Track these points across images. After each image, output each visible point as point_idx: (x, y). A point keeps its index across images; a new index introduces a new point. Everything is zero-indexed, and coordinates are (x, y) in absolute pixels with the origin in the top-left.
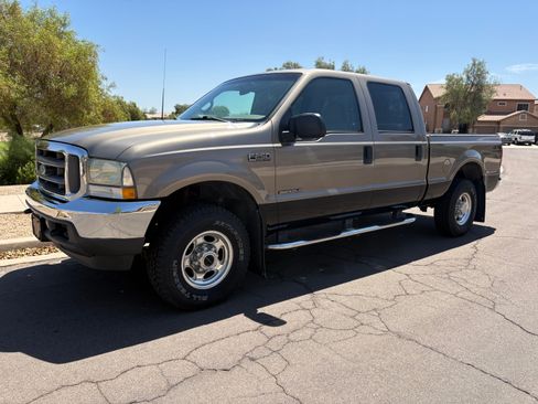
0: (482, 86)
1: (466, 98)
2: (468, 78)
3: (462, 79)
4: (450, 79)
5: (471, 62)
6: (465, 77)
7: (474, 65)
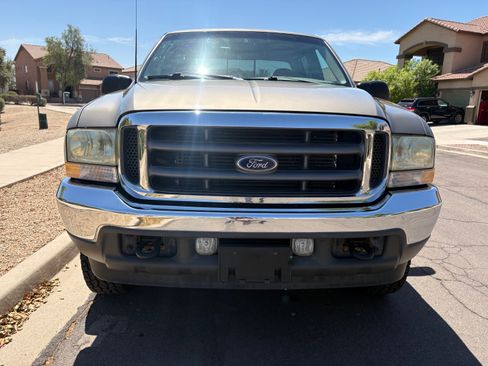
0: (81, 52)
1: (68, 62)
2: (67, 42)
3: (60, 43)
4: (49, 42)
5: (67, 28)
6: (63, 41)
7: (70, 31)
